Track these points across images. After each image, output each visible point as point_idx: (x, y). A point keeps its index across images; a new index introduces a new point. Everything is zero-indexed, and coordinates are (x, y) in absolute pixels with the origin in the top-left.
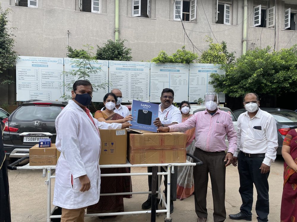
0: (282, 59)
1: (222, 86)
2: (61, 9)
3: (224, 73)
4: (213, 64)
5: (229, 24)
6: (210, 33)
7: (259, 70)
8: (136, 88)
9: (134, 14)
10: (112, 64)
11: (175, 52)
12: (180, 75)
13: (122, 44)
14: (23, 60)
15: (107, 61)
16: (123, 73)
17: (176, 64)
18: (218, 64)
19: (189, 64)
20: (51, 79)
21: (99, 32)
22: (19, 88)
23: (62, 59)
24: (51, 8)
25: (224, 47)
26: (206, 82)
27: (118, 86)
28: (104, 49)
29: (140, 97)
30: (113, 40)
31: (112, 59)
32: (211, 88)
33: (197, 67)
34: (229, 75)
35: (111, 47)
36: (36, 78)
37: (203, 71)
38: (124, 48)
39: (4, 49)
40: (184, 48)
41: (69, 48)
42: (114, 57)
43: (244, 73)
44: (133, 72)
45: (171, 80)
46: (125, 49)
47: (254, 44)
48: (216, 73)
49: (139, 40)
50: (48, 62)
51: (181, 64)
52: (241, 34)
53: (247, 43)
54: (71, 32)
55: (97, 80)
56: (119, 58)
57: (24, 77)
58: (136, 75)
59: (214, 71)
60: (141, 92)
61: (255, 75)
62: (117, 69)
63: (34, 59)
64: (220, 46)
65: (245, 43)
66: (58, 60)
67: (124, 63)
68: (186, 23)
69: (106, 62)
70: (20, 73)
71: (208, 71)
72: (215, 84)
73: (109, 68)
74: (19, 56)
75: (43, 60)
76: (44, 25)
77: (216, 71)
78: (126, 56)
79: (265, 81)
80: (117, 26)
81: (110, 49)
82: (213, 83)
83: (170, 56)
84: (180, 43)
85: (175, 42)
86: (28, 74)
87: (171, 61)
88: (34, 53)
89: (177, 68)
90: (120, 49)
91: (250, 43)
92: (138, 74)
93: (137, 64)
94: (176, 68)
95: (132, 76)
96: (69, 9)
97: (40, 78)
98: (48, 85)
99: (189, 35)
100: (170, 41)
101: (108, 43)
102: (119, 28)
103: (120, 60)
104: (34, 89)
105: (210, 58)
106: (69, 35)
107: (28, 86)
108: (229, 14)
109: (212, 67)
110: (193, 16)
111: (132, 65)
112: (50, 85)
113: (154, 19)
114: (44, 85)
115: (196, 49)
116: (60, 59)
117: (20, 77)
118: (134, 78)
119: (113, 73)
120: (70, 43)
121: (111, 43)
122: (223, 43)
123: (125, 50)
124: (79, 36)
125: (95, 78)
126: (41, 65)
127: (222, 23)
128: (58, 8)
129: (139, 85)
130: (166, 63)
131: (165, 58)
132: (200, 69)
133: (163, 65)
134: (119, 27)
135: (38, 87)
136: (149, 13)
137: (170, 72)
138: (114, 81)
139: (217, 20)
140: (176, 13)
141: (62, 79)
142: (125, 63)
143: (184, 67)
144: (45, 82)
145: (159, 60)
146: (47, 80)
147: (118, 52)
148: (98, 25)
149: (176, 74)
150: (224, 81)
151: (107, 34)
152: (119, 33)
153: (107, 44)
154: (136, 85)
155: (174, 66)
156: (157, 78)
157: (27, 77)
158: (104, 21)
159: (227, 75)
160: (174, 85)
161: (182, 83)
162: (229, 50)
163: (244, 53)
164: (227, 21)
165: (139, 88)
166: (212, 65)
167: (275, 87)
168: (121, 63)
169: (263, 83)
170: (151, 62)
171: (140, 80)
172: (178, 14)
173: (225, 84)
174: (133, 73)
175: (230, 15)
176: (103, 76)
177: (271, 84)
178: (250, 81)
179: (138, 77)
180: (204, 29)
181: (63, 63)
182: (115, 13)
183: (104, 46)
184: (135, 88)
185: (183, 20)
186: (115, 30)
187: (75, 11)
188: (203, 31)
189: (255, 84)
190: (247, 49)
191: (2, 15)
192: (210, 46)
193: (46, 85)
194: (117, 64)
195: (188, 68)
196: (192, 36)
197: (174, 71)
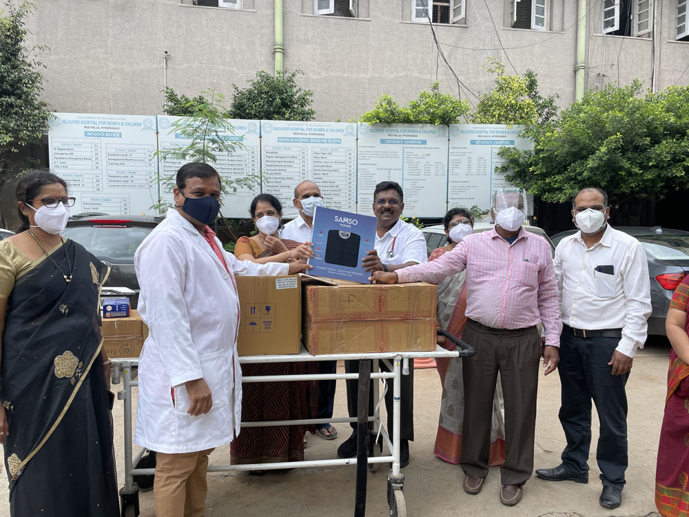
0: (668, 111)
1: (525, 176)
3: (532, 146)
4: (505, 126)
5: (544, 29)
6: (499, 53)
7: (612, 137)
8: (324, 184)
9: (319, 8)
10: (267, 129)
11: (415, 99)
12: (427, 151)
13: (290, 80)
14: (64, 122)
15: (256, 122)
16: (295, 149)
17: (418, 127)
18: (517, 125)
19: (448, 126)
20: (129, 166)
21: (236, 53)
23: (153, 118)
25: (532, 85)
26: (489, 169)
27: (283, 182)
28: (250, 92)
29: (335, 204)
30: (270, 73)
31: (269, 116)
32: (498, 182)
33: (467, 132)
34: (543, 150)
35: (266, 89)
36: (94, 163)
37: (481, 143)
38: (295, 90)
39: (20, 98)
40: (435, 87)
41: (168, 92)
42: (274, 113)
43: (579, 144)
44: (318, 147)
45: (406, 164)
46: (297, 92)
47: (603, 75)
48: (511, 146)
49: (332, 70)
50: (120, 126)
51: (429, 127)
52: (571, 52)
53: (587, 74)
54: (173, 55)
55: (234, 167)
56: (284, 114)
57: (68, 162)
58: (324, 154)
59: (508, 142)
60: (336, 193)
61: (603, 149)
62: (280, 140)
63: (88, 120)
64: (521, 81)
65: (581, 73)
66: (144, 122)
67: (295, 127)
68: (440, 29)
69: (255, 125)
70: (57, 151)
71: (493, 142)
72: (510, 173)
73: (261, 137)
74: (55, 114)
75: (110, 121)
76: (110, 39)
77: (512, 142)
78: (300, 109)
79: (627, 165)
80: (279, 39)
81: (262, 93)
82: (504, 169)
83: (403, 106)
84: (428, 77)
85: (416, 75)
86: (76, 155)
87: (407, 120)
88: (90, 105)
89: (421, 137)
90: (287, 92)
91: (592, 74)
92: (330, 151)
93: (325, 128)
94: (417, 136)
95: (316, 155)
97: (104, 163)
98: (122, 179)
99: (449, 56)
100: (403, 73)
101: (259, 78)
102: (283, 42)
103: (288, 119)
104: (91, 190)
105: (499, 110)
106: (169, 63)
107: (77, 183)
108: (544, 5)
109: (502, 132)
110: (457, 11)
111: (314, 130)
112: (126, 179)
113: (367, 19)
114: (113, 179)
115: (465, 90)
116: (150, 120)
117: (59, 160)
118: (321, 160)
119: (271, 149)
120: (170, 80)
121: (266, 79)
122: (530, 75)
123: (298, 94)
124: (190, 64)
125: (230, 163)
126: (105, 133)
127: (528, 26)
129: (331, 177)
130: (394, 124)
131: (393, 113)
132: (475, 137)
133: (387, 128)
134: (284, 39)
135: (101, 186)
136: (353, 6)
137: (405, 146)
138: (273, 168)
139: (515, 20)
140: (417, 5)
141: (153, 165)
142: (299, 127)
143: (437, 134)
144: (115, 173)
145: (378, 118)
146: (120, 168)
147: (282, 99)
148: (235, 38)
149: (419, 151)
150: (530, 165)
151: (256, 58)
152: (284, 54)
153: (255, 81)
154: (326, 178)
155: (413, 131)
156: (372, 161)
157: (75, 162)
158: (248, 27)
159: (538, 152)
160: (413, 177)
161: (433, 171)
162: (544, 91)
163: (580, 99)
164: (540, 21)
165: (332, 184)
166: (502, 127)
167: (650, 177)
168: (289, 125)
169: (621, 168)
170: (359, 123)
171: (334, 166)
172: (421, 8)
173: (533, 172)
174: (318, 150)
175: (545, 7)
176: (247, 157)
177: (641, 171)
178: (591, 163)
179: (330, 158)
180: (485, 41)
181: (154, 127)
182: (274, 8)
183: (249, 86)
184: (322, 184)
185: (435, 20)
186: (275, 49)
187: (180, 4)
188: (481, 47)
189: (604, 172)
190: (586, 88)
191: (13, 16)
192: (498, 82)
193: (117, 179)
194: (281, 129)
195: (447, 134)
196: (456, 59)
197: (413, 142)
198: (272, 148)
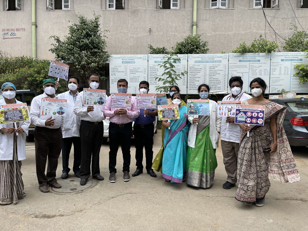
2: (144, 8)
6: (294, 19)
8: (214, 80)
9: (212, 6)
10: (191, 58)
12: (261, 65)
14: (115, 58)
16: (202, 65)
17: (256, 54)
19: (271, 53)
21: (177, 27)
22: (112, 82)
23: (147, 55)
24: (135, 8)
26: (290, 72)
29: (218, 88)
31: (191, 52)
32: (294, 78)
33: (279, 56)
35: (190, 41)
36: (125, 73)
37: (286, 60)
38: (201, 41)
39: (99, 49)
44: (211, 64)
45: (250, 71)
49: (217, 31)
50: (135, 59)
54: (153, 30)
56: (197, 51)
57: (116, 73)
58: (214, 67)
59: (299, 60)
60: (219, 83)
62: (195, 62)
66: (143, 57)
67: (202, 56)
68: (267, 11)
69: (185, 56)
70: (112, 69)
71: (292, 60)
73: (188, 61)
74: (111, 55)
75: (131, 57)
76: (129, 25)
77: (301, 60)
78: (203, 48)
80: (195, 20)
83: (248, 45)
85: (255, 31)
86: (119, 70)
88: (121, 51)
92: (216, 66)
93: (215, 56)
94: (256, 58)
95: (210, 68)
96: (151, 8)
98: (135, 79)
99: (271, 22)
100: (249, 31)
101: (187, 37)
106: (151, 33)
109: (296, 55)
110: (274, 2)
111: (210, 57)
112: (136, 79)
113: (233, 9)
114: (131, 79)
115: (278, 37)
116: (145, 56)
117: (113, 73)
118: (212, 69)
120: (151, 39)
123: (202, 43)
124: (159, 33)
126: (129, 62)
128: (141, 8)
129: (217, 76)
130: (245, 54)
132: (283, 58)
133: (242, 55)
134: (197, 20)
137: (250, 62)
138: (192, 73)
139: (302, 4)
140: (256, 1)
141: (146, 73)
142: (204, 56)
143: (265, 57)
144: (132, 77)
146: (134, 75)
147: (196, 45)
148: (177, 21)
149: (257, 65)
151: (185, 28)
152: (197, 26)
153: (185, 38)
154: (214, 77)
155: (254, 56)
157: (118, 73)
158: (182, 16)
160: (253, 76)
165: (217, 80)
166: (297, 53)
168: (199, 55)
170: (230, 53)
171: (218, 72)
172: (259, 2)
174: (212, 65)
176: (182, 69)
179: (216, 69)
180: (288, 14)
181: (147, 59)
182: (193, 8)
183: (183, 41)
184: (212, 80)
185: (264, 7)
186: (193, 24)
187: (156, 9)
188: (286, 17)
193: (133, 79)
194: (196, 57)
195: (270, 57)
196: (274, 23)
197: (254, 61)
198: (192, 65)
